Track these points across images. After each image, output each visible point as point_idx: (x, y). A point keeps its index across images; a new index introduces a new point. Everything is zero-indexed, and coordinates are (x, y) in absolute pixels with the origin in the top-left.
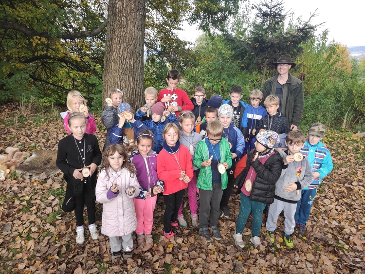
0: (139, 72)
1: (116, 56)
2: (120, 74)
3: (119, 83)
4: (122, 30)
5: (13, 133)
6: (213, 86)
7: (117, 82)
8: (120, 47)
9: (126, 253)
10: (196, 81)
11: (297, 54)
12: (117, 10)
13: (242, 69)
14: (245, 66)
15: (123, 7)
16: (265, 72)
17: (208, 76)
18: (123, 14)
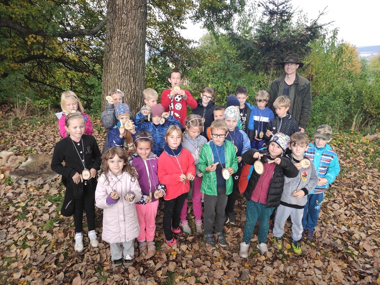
0: (140, 72)
1: (116, 55)
2: (120, 74)
3: (119, 84)
4: (123, 28)
5: (8, 137)
6: (218, 87)
7: (118, 83)
8: (121, 45)
9: (126, 261)
10: (200, 81)
11: (305, 54)
12: (117, 7)
13: (248, 69)
14: (251, 66)
15: (123, 3)
16: (271, 73)
17: (213, 77)
18: (123, 11)
